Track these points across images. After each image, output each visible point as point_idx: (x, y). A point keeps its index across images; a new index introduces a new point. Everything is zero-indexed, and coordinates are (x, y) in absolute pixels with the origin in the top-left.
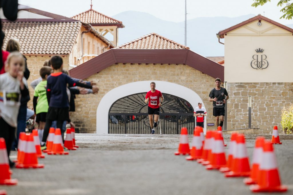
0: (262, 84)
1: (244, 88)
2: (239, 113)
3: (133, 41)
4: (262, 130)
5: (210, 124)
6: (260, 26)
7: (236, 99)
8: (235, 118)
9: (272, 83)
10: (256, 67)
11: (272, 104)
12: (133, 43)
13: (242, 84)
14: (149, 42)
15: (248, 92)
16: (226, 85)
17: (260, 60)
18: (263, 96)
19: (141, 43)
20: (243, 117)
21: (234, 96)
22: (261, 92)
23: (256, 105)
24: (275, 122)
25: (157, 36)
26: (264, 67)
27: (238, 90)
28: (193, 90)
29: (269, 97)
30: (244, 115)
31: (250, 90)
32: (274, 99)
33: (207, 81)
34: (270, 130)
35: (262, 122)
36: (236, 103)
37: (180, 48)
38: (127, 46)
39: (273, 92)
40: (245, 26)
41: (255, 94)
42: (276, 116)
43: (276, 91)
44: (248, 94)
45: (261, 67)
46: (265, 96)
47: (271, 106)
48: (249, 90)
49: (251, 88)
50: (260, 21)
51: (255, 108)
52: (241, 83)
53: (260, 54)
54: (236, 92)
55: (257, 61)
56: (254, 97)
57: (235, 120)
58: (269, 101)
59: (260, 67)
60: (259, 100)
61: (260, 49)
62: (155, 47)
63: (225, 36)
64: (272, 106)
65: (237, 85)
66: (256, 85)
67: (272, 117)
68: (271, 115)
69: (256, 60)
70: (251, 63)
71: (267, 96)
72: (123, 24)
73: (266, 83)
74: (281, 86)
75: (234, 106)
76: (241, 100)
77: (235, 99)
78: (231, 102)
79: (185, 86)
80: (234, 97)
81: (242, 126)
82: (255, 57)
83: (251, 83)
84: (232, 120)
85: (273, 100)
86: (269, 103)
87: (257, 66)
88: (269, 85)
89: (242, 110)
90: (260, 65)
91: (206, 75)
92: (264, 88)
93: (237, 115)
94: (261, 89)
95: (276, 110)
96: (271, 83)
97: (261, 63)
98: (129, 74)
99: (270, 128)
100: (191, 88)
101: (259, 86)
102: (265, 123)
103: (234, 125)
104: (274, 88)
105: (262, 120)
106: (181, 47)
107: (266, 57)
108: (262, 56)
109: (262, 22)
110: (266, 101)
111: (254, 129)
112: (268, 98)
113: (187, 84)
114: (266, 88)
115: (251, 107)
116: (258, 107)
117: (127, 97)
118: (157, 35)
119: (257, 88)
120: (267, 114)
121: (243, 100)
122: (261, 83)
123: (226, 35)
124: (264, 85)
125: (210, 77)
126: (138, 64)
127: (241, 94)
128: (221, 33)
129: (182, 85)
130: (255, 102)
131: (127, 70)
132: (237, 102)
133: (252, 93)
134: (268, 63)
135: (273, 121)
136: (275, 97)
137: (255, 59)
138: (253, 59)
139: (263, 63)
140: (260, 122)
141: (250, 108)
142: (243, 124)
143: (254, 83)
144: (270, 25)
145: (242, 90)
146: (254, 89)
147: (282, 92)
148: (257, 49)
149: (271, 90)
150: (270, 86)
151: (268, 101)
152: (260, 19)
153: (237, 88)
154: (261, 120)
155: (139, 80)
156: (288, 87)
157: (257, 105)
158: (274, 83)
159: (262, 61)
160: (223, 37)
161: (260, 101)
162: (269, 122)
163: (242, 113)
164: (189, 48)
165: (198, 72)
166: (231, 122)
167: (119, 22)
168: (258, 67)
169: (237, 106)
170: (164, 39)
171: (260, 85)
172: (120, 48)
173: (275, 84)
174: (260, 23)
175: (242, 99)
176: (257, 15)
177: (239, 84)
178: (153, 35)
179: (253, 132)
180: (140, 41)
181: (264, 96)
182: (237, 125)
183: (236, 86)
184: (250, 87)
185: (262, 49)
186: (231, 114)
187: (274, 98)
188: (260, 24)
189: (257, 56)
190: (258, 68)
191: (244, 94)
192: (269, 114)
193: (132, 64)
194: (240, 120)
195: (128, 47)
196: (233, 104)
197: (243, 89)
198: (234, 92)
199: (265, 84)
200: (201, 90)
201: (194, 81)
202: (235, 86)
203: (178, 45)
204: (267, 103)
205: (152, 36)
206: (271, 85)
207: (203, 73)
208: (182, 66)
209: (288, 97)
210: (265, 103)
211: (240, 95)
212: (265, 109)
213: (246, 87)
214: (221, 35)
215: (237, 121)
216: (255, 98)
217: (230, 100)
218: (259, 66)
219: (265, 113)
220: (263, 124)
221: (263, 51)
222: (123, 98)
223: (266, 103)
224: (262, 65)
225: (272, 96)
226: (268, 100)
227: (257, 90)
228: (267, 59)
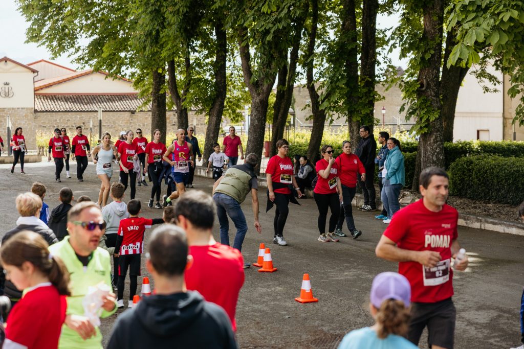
6: (6, 65)
10: (4, 96)
11: (18, 124)
17: (7, 91)
22: (9, 115)
39: (18, 114)
41: (4, 116)
43: (20, 114)
49: (1, 112)
50: (6, 62)
53: (7, 86)
55: (5, 92)
58: (15, 121)
73: (13, 108)
74: (24, 110)
82: (3, 89)
83: (1, 108)
85: (18, 121)
86: (15, 123)
90: (7, 95)
92: (10, 112)
97: (8, 93)
101: (5, 110)
104: (18, 112)
107: (12, 88)
108: (8, 88)
109: (8, 62)
110: (13, 121)
112: (14, 119)
114: (12, 111)
119: (5, 112)
122: (8, 108)
130: (4, 122)
133: (1, 115)
134: (13, 93)
139: (10, 93)
143: (3, 108)
144: (13, 65)
146: (3, 112)
147: (24, 114)
148: (5, 83)
149: (16, 113)
152: (6, 60)
156: (29, 111)
158: (18, 108)
171: (8, 110)
176: (3, 57)
185: (8, 83)
187: (19, 119)
189: (5, 87)
190: (6, 97)
199: (11, 109)
204: (13, 123)
209: (29, 118)
216: (4, 119)
224: (9, 95)
225: (17, 118)
227: (5, 113)
228: (13, 90)
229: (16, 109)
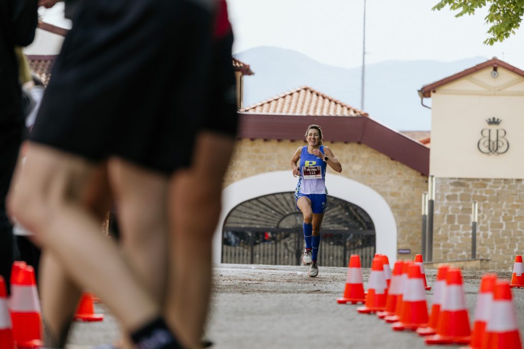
0: (497, 181)
1: (465, 188)
2: (455, 232)
3: (270, 100)
4: (496, 263)
5: (403, 250)
6: (494, 78)
7: (450, 208)
8: (448, 241)
9: (514, 181)
10: (486, 150)
11: (515, 218)
12: (269, 102)
13: (461, 181)
14: (297, 102)
15: (472, 194)
16: (432, 181)
17: (493, 138)
18: (497, 201)
19: (283, 104)
20: (462, 239)
21: (446, 201)
22: (496, 195)
23: (485, 219)
24: (519, 249)
25: (312, 92)
26: (500, 150)
27: (453, 190)
28: (374, 189)
29: (510, 204)
30: (463, 236)
31: (476, 192)
32: (518, 208)
33: (400, 174)
34: (510, 264)
35: (495, 249)
36: (450, 213)
37: (352, 114)
38: (258, 109)
39: (516, 195)
40: (468, 77)
41: (485, 199)
42: (521, 239)
43: (521, 193)
44: (471, 198)
45: (496, 151)
46: (502, 203)
47: (511, 219)
48: (474, 191)
49: (477, 188)
50: (495, 69)
51: (483, 223)
52: (460, 179)
53: (494, 128)
54: (450, 193)
55: (489, 140)
56: (482, 203)
57: (448, 244)
58: (510, 211)
59: (493, 151)
60: (492, 209)
61: (494, 119)
62: (308, 111)
63: (432, 94)
64: (513, 221)
65: (452, 181)
66: (486, 183)
67: (513, 241)
68: (512, 237)
69: (488, 138)
70: (479, 143)
71: (505, 203)
72: (252, 69)
73: (506, 180)
75: (446, 218)
76: (458, 209)
77: (448, 208)
78: (441, 210)
79: (359, 181)
80: (446, 203)
81: (459, 255)
82: (486, 133)
83: (478, 179)
84: (442, 244)
85: (517, 210)
86: (509, 215)
87: (489, 149)
88: (510, 182)
89: (461, 226)
90: (494, 148)
91: (398, 163)
92: (500, 188)
93: (452, 235)
94: (495, 190)
95: (521, 228)
96: (512, 179)
97: (495, 143)
98: (261, 158)
99: (510, 260)
100: (370, 186)
101: (491, 183)
102: (501, 250)
103: (445, 253)
104: (518, 188)
105: (495, 246)
106: (355, 112)
107: (505, 133)
108: (498, 131)
109: (500, 70)
110: (504, 210)
111: (482, 260)
112: (507, 206)
113: (364, 178)
114: (503, 187)
115: (476, 221)
116: (489, 222)
117: (257, 199)
118: (312, 89)
119: (488, 188)
120: (504, 234)
121: (463, 209)
122: (495, 179)
123: (434, 92)
124: (500, 183)
125: (405, 167)
126: (276, 141)
127: (459, 198)
128: (427, 89)
129: (355, 180)
130: (484, 212)
131: (257, 151)
132: (452, 212)
133: (479, 196)
134: (508, 143)
135: (515, 247)
136: (520, 204)
137: (484, 137)
138: (481, 136)
139: (500, 144)
140: (493, 249)
141: (474, 224)
142: (461, 252)
143: (484, 180)
144: (513, 77)
145: (461, 190)
146: (483, 189)
148: (490, 120)
149: (513, 191)
150: (511, 184)
151: (507, 212)
152: (495, 65)
153: (452, 187)
154: (493, 245)
155: (278, 169)
157: (488, 219)
159: (497, 140)
160: (429, 96)
161: (492, 211)
162: (508, 248)
163: (460, 231)
164: (367, 114)
165: (383, 158)
166: (441, 248)
167: (245, 65)
168: (491, 151)
169: (451, 219)
170: (324, 98)
171: (495, 183)
172: (246, 111)
173: (520, 181)
174: (495, 72)
175: (460, 208)
176: (490, 58)
177: (456, 180)
178: (306, 89)
179: (479, 267)
180: (281, 100)
181: (499, 203)
182: (451, 253)
183: (452, 184)
184: (476, 186)
185: (498, 120)
186: (440, 233)
187: (518, 206)
188: (495, 74)
189: (490, 131)
190: (491, 153)
191: (464, 198)
192: (509, 235)
193: (266, 140)
194: (456, 245)
195: (260, 110)
196: (444, 216)
197: (463, 188)
198: (446, 194)
199: (502, 181)
200: (389, 190)
201: (376, 172)
202: (448, 183)
203: (349, 109)
204: (506, 214)
205: (303, 92)
206: (512, 182)
207: (392, 159)
208: (355, 146)
210: (501, 214)
211: (457, 200)
212: (501, 226)
213: (468, 186)
214: (426, 92)
215: (452, 246)
216: (484, 205)
217: (440, 209)
218: (491, 148)
219: (500, 232)
220: (498, 252)
221: (499, 123)
222: (249, 201)
223: (503, 214)
224: (499, 148)
225: (515, 203)
226: (507, 209)
227: (487, 192)
228: (507, 137)
229: (514, 183)
